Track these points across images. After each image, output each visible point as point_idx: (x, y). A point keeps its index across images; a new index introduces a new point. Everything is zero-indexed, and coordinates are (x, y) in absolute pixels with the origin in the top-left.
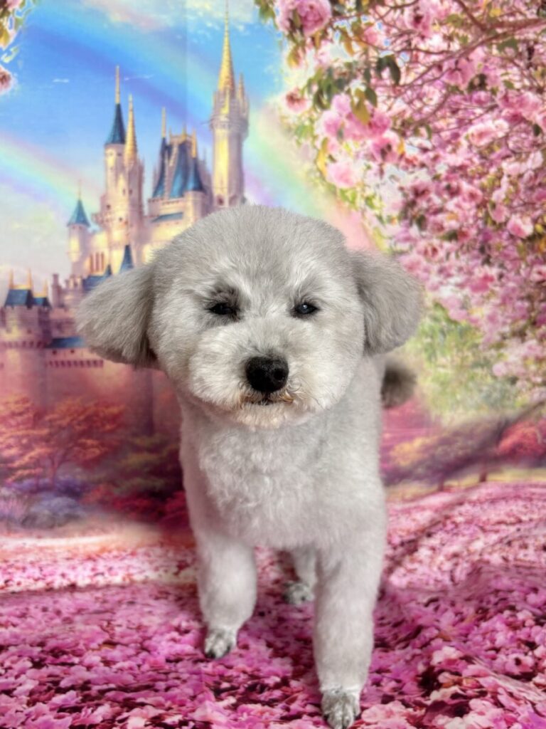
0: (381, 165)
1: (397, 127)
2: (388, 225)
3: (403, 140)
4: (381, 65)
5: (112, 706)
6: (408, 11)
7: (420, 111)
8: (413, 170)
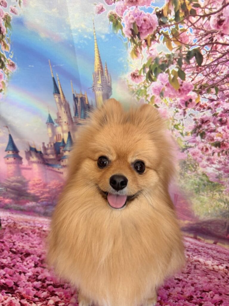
0: (184, 110)
1: (196, 90)
2: (185, 136)
3: (200, 96)
4: (189, 56)
5: (48, 293)
6: (213, 18)
7: (213, 80)
8: (204, 110)
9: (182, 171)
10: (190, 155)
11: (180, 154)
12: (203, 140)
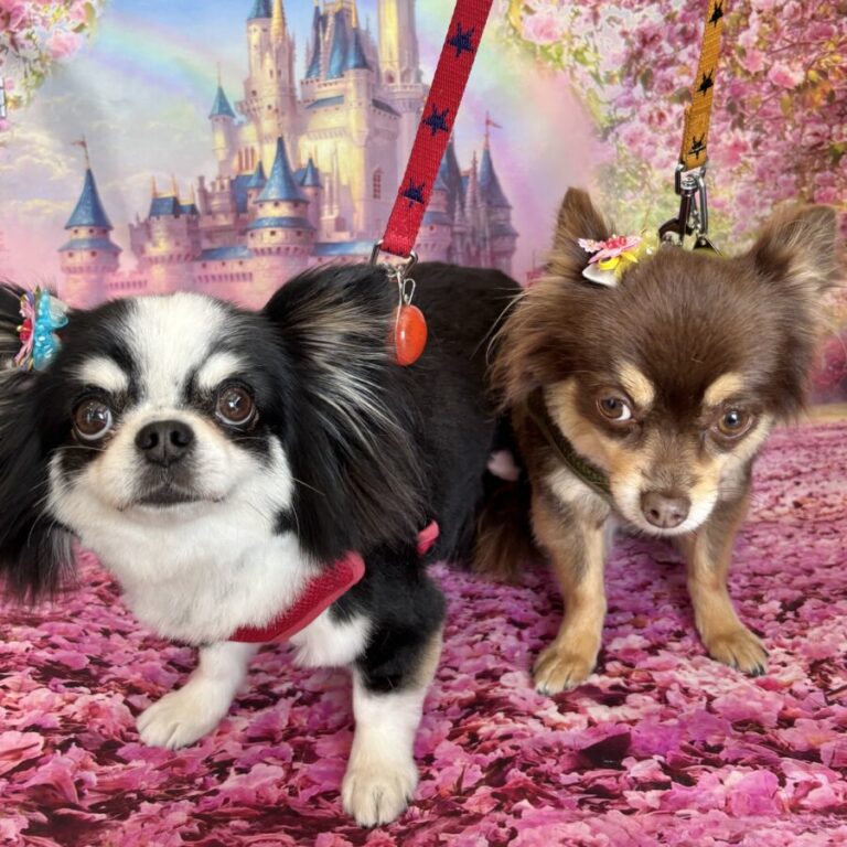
0: (594, 8)
2: (606, 86)
8: (640, 6)
9: (607, 199)
10: (624, 144)
11: (599, 146)
12: (649, 94)
